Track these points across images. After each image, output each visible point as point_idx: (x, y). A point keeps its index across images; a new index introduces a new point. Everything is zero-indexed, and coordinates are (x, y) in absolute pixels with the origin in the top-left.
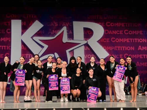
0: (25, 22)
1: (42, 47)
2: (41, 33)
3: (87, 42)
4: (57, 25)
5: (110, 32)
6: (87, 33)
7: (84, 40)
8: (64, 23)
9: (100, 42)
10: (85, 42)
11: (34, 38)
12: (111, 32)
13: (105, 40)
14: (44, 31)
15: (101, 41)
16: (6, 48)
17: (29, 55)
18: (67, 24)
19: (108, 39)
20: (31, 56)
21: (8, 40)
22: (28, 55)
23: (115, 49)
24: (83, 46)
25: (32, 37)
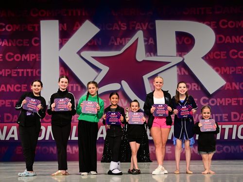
0: (65, 25)
1: (98, 70)
2: (96, 44)
3: (184, 60)
4: (126, 27)
5: (227, 40)
6: (183, 42)
7: (177, 56)
8: (138, 24)
9: (207, 58)
10: (179, 60)
11: (83, 54)
12: (229, 38)
13: (217, 55)
14: (100, 39)
15: (209, 57)
16: (32, 72)
17: (75, 85)
18: (143, 26)
19: (223, 53)
20: (77, 87)
21: (36, 59)
22: (72, 85)
23: (237, 72)
24: (176, 67)
25: (79, 53)
